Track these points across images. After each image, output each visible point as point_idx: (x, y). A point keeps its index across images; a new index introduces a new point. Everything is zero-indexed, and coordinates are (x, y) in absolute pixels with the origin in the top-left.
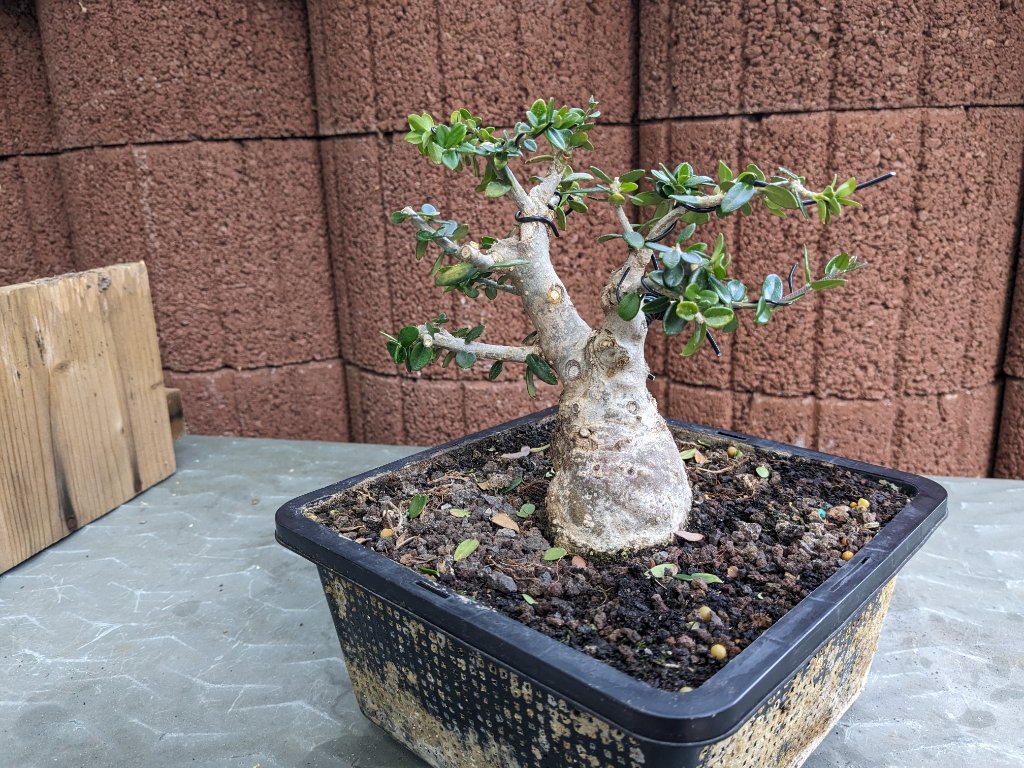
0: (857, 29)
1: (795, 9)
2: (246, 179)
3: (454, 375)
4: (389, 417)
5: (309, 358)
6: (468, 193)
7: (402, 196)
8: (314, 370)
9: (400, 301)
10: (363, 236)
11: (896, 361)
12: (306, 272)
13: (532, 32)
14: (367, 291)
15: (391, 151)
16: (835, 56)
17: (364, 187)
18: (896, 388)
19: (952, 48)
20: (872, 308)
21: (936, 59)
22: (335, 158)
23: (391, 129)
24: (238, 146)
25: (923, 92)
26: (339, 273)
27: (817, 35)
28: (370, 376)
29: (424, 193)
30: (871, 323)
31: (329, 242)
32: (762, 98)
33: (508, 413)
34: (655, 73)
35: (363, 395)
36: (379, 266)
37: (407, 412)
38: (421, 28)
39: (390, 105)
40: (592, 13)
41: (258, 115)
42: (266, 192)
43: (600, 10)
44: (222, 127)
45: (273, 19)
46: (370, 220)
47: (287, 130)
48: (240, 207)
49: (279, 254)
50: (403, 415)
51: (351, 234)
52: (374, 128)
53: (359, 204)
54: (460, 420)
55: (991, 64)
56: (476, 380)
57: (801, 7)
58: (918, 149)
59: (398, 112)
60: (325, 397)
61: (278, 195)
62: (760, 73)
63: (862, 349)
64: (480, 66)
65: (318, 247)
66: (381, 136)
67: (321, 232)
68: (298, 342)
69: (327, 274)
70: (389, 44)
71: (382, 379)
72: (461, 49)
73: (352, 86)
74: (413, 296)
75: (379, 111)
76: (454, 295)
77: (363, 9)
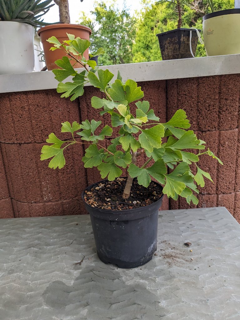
3: (42, 201)
4: (25, 213)
5: (1, 198)
7: (25, 159)
8: (3, 201)
9: (26, 184)
10: (15, 168)
13: (55, 119)
14: (17, 181)
15: (21, 148)
17: (14, 156)
22: (5, 148)
23: (21, 143)
26: (8, 176)
28: (19, 202)
31: (5, 168)
33: (57, 209)
36: (19, 176)
37: (30, 211)
38: (26, 119)
39: (20, 137)
40: (69, 113)
43: (71, 113)
46: (16, 164)
51: (11, 167)
52: (16, 142)
53: (13, 160)
56: (48, 202)
59: (22, 139)
60: (6, 208)
64: (43, 128)
65: (2, 169)
66: (18, 144)
67: (2, 165)
69: (5, 176)
70: (18, 123)
71: (23, 203)
72: (37, 125)
73: (9, 132)
74: (30, 183)
75: (17, 139)
76: (40, 182)
77: (10, 114)
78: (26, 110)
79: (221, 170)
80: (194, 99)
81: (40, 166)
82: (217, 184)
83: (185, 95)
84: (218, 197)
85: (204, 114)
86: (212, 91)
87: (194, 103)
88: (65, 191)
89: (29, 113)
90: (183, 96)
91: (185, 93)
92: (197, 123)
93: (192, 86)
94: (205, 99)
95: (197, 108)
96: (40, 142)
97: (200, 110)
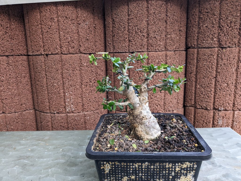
0: (152, 35)
1: (139, 30)
2: (9, 65)
3: (65, 112)
4: (48, 123)
5: (26, 109)
6: (67, 69)
7: (51, 70)
8: (27, 113)
9: (50, 95)
10: (40, 79)
11: (164, 104)
12: (25, 88)
13: (82, 32)
14: (42, 92)
15: (48, 59)
16: (148, 40)
17: (41, 67)
18: (164, 110)
19: (171, 39)
20: (158, 93)
21: (168, 41)
22: (33, 60)
23: (48, 54)
24: (7, 57)
25: (166, 48)
26: (34, 88)
27: (144, 36)
28: (42, 113)
29: (56, 69)
30: (158, 96)
31: (31, 80)
32: (133, 49)
33: (78, 120)
34: (109, 42)
35: (40, 118)
36: (45, 86)
37: (52, 122)
38: (55, 31)
39: (47, 48)
40: (95, 29)
41: (12, 50)
42: (14, 68)
43: (97, 28)
44: (3, 53)
45: (16, 27)
46: (42, 75)
47: (20, 53)
48: (7, 72)
49: (18, 84)
50: (52, 123)
51: (37, 79)
52: (43, 53)
53: (39, 71)
54: (66, 123)
55: (178, 42)
56: (70, 113)
57: (140, 30)
58: (165, 59)
59: (49, 50)
60: (30, 119)
61: (17, 69)
62: (133, 43)
63: (157, 102)
64: (70, 40)
65: (28, 82)
66: (45, 55)
67: (29, 78)
68: (23, 106)
69: (30, 88)
70: (47, 34)
71: (46, 114)
72: (65, 36)
73: (37, 43)
74: (54, 93)
75: (44, 50)
76: (64, 93)
77: (40, 26)
78: (55, 21)
79: (239, 87)
80: (216, 16)
81: (65, 77)
82: (234, 101)
83: (208, 13)
84: (234, 114)
85: (226, 31)
86: (234, 8)
87: (215, 20)
88: (87, 104)
89: (57, 24)
90: (205, 13)
91: (207, 11)
92: (218, 40)
93: (215, 3)
94: (227, 15)
95: (218, 25)
96: (66, 53)
97: (221, 27)
